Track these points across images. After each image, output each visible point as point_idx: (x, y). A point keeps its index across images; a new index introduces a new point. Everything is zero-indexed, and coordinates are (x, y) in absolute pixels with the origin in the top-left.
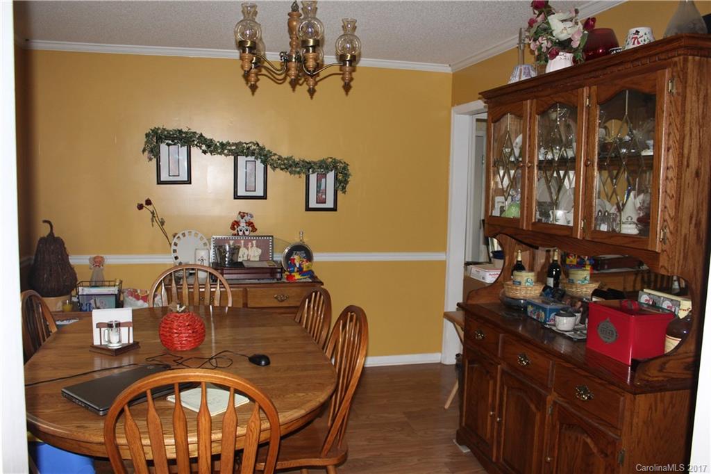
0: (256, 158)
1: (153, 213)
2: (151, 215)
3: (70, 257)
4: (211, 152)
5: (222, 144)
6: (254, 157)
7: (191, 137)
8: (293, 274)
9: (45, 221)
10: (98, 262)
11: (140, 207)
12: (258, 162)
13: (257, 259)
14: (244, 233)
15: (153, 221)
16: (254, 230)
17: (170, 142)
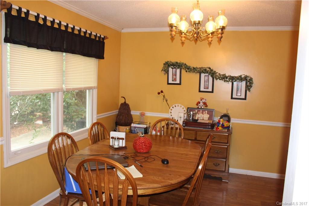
0: (209, 74)
1: (164, 96)
2: (163, 97)
3: (131, 111)
4: (189, 71)
5: (194, 68)
6: (208, 74)
7: (181, 65)
8: (219, 127)
9: (122, 97)
10: (142, 115)
11: (159, 93)
12: (210, 76)
13: (207, 119)
14: (201, 107)
15: (163, 99)
16: (207, 106)
17: (173, 67)
